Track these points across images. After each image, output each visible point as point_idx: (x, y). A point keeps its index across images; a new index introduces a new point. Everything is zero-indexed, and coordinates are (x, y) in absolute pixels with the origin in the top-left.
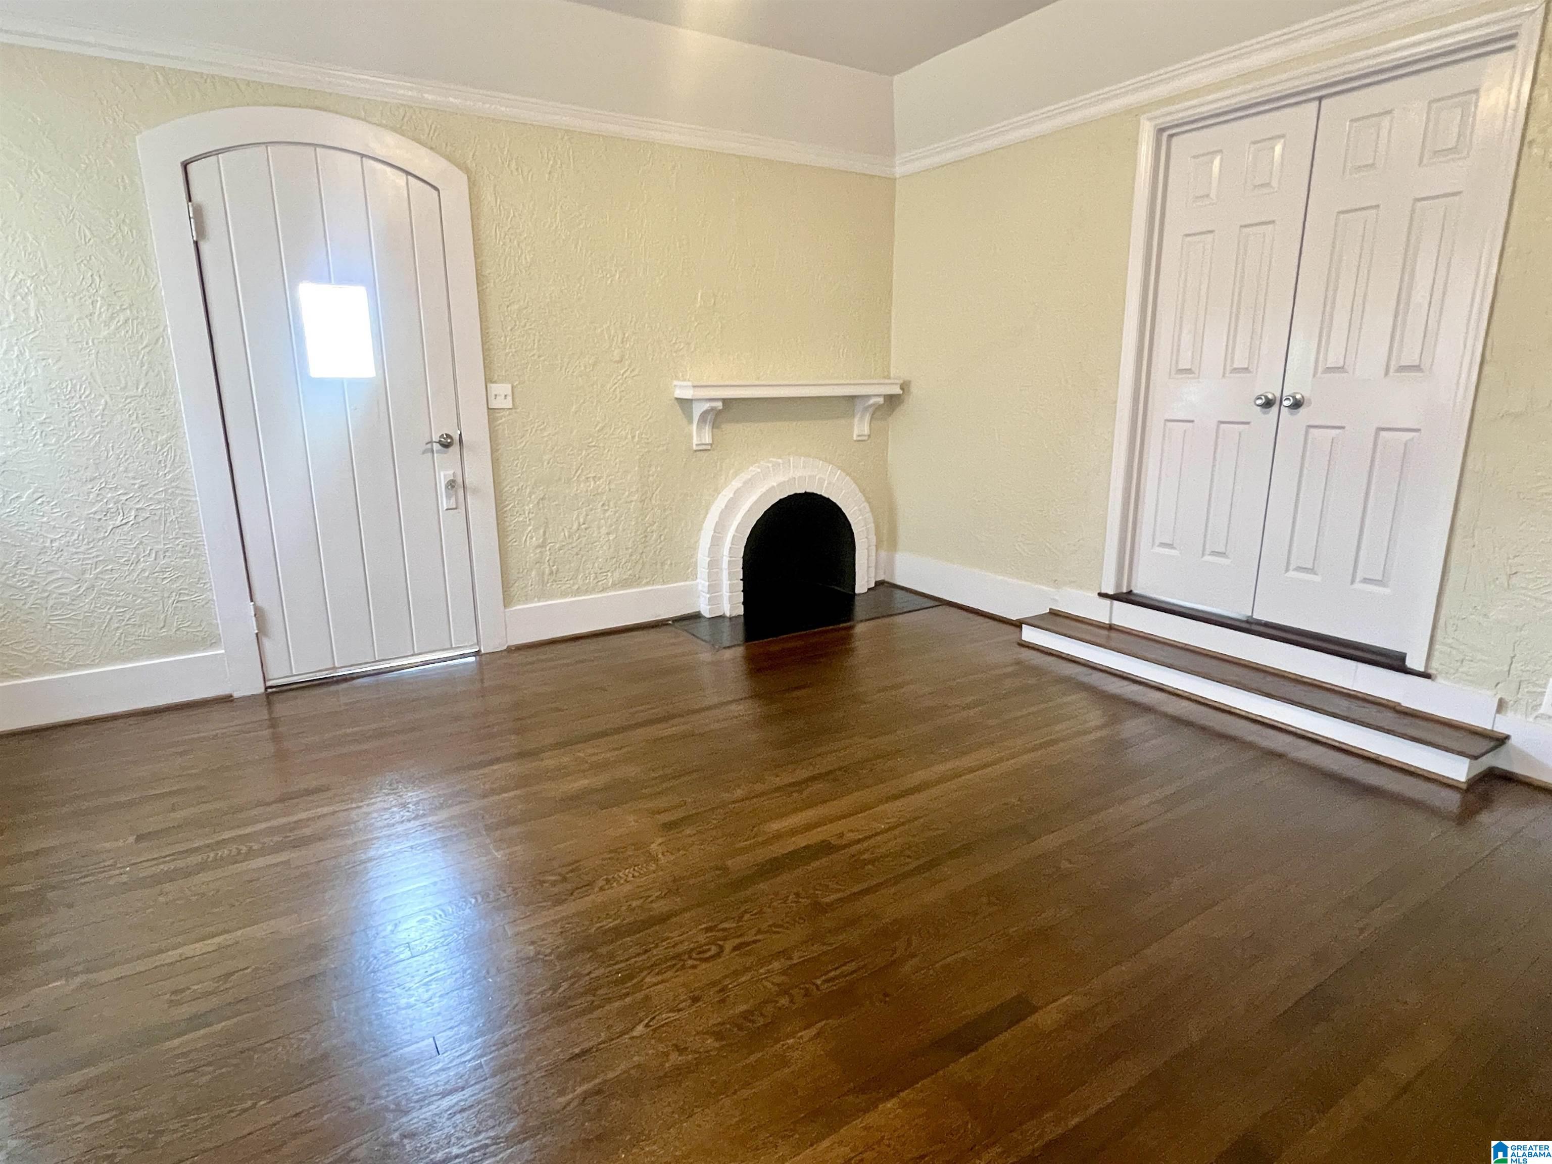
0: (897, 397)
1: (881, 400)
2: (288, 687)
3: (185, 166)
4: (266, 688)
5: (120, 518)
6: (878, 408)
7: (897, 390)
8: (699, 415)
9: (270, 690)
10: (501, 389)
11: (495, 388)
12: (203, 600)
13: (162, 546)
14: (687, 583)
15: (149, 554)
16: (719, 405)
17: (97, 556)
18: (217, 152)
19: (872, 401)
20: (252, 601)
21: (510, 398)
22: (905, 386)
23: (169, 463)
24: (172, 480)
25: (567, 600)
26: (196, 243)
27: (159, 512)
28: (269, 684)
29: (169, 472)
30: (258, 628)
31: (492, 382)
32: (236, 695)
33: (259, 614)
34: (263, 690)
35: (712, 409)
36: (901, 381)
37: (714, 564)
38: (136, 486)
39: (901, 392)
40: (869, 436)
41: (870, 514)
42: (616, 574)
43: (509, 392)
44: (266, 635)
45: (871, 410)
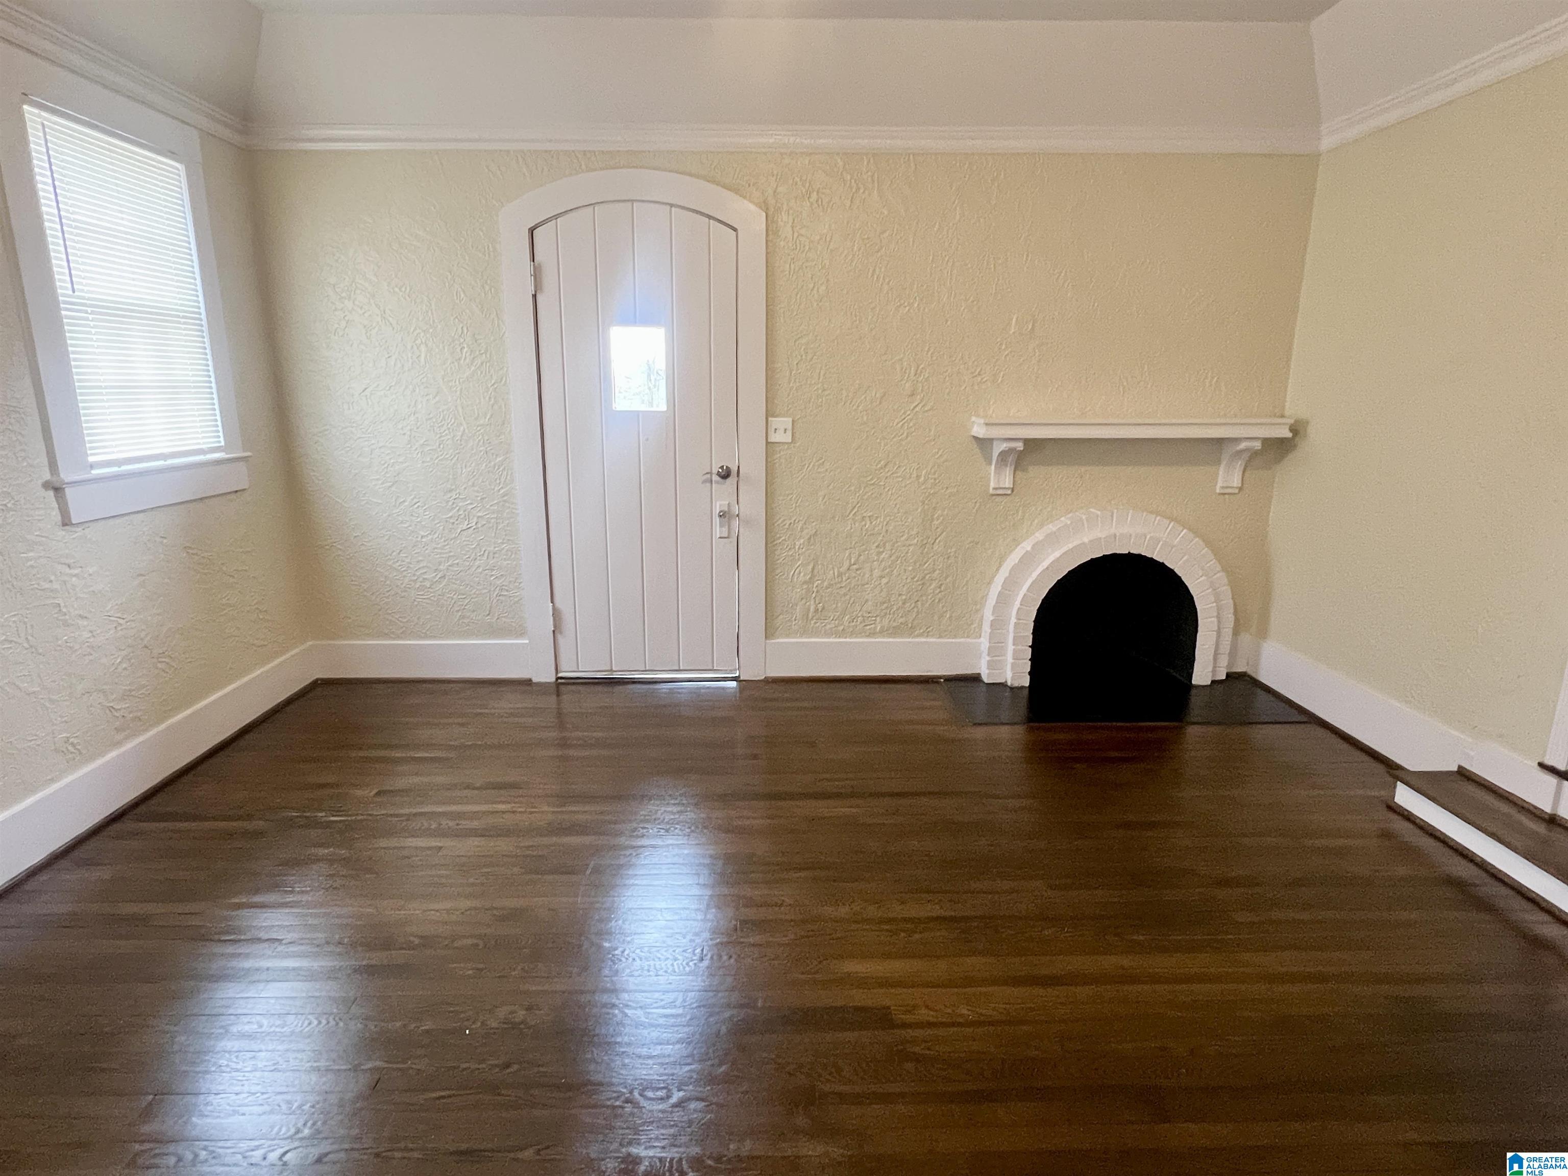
0: (1282, 441)
1: (1258, 445)
2: (573, 681)
3: (532, 231)
4: (558, 678)
5: (466, 523)
6: (1254, 455)
7: (1287, 434)
8: (997, 454)
9: (560, 681)
10: (781, 424)
11: (775, 422)
12: (517, 596)
13: (492, 548)
14: (969, 640)
15: (483, 555)
16: (1020, 446)
17: (450, 552)
18: (556, 217)
19: (1243, 445)
20: (552, 602)
21: (789, 433)
22: (1297, 429)
23: (503, 480)
24: (504, 495)
25: (831, 640)
26: (535, 296)
27: (493, 521)
28: (560, 675)
29: (502, 488)
30: (555, 626)
31: (773, 416)
32: (535, 680)
33: (556, 614)
34: (553, 680)
35: (1011, 450)
36: (1292, 421)
37: (998, 624)
38: (479, 498)
39: (1290, 435)
40: (1241, 489)
41: (1228, 588)
42: (886, 622)
43: (790, 427)
44: (561, 633)
45: (1246, 456)
